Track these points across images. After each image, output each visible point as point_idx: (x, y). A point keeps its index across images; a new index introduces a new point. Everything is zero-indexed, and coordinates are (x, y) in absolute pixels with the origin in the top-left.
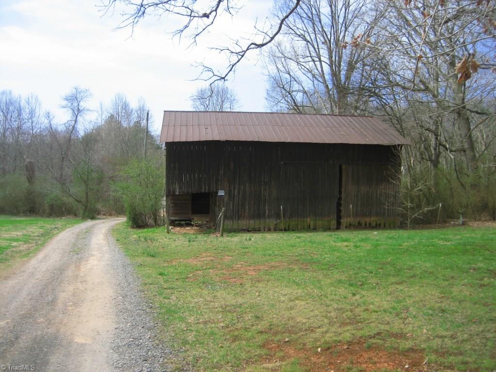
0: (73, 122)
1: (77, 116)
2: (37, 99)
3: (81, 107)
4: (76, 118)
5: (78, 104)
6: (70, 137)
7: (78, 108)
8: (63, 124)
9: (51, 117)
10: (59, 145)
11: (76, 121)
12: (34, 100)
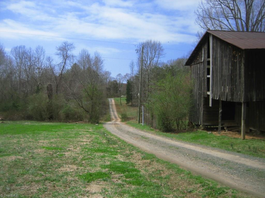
0: (64, 63)
1: (66, 60)
2: (42, 49)
3: (68, 54)
4: (65, 61)
5: (67, 53)
6: (62, 72)
7: (66, 55)
8: (57, 65)
9: (51, 60)
10: (55, 77)
11: (65, 63)
12: (40, 50)
